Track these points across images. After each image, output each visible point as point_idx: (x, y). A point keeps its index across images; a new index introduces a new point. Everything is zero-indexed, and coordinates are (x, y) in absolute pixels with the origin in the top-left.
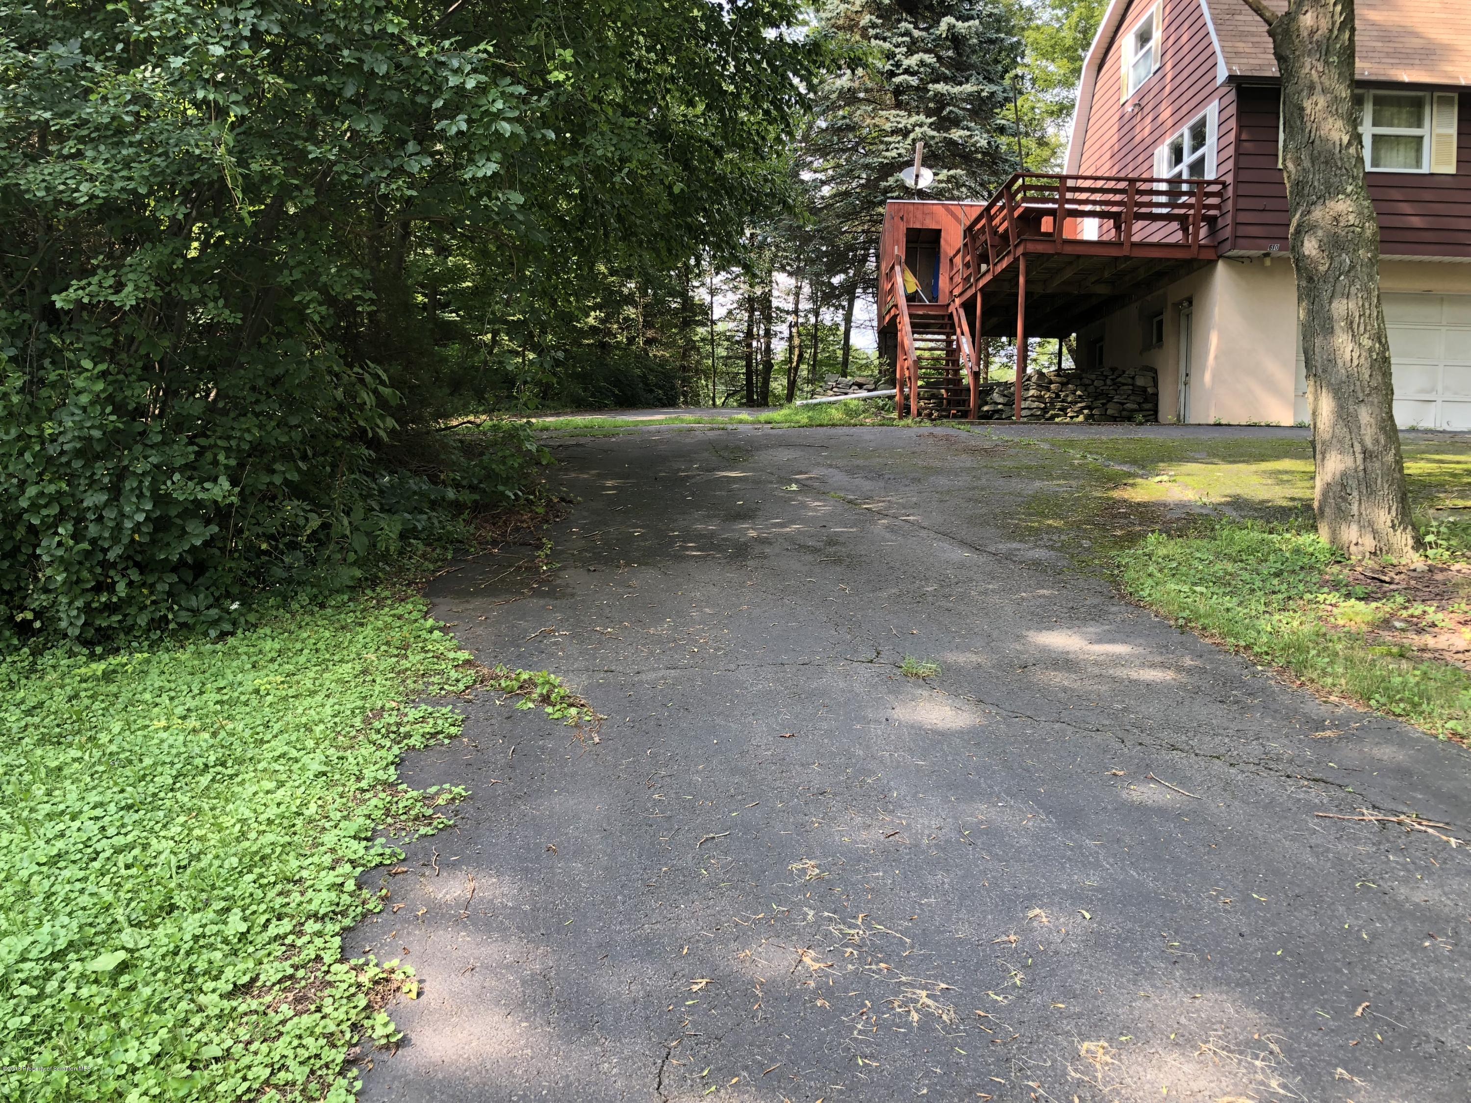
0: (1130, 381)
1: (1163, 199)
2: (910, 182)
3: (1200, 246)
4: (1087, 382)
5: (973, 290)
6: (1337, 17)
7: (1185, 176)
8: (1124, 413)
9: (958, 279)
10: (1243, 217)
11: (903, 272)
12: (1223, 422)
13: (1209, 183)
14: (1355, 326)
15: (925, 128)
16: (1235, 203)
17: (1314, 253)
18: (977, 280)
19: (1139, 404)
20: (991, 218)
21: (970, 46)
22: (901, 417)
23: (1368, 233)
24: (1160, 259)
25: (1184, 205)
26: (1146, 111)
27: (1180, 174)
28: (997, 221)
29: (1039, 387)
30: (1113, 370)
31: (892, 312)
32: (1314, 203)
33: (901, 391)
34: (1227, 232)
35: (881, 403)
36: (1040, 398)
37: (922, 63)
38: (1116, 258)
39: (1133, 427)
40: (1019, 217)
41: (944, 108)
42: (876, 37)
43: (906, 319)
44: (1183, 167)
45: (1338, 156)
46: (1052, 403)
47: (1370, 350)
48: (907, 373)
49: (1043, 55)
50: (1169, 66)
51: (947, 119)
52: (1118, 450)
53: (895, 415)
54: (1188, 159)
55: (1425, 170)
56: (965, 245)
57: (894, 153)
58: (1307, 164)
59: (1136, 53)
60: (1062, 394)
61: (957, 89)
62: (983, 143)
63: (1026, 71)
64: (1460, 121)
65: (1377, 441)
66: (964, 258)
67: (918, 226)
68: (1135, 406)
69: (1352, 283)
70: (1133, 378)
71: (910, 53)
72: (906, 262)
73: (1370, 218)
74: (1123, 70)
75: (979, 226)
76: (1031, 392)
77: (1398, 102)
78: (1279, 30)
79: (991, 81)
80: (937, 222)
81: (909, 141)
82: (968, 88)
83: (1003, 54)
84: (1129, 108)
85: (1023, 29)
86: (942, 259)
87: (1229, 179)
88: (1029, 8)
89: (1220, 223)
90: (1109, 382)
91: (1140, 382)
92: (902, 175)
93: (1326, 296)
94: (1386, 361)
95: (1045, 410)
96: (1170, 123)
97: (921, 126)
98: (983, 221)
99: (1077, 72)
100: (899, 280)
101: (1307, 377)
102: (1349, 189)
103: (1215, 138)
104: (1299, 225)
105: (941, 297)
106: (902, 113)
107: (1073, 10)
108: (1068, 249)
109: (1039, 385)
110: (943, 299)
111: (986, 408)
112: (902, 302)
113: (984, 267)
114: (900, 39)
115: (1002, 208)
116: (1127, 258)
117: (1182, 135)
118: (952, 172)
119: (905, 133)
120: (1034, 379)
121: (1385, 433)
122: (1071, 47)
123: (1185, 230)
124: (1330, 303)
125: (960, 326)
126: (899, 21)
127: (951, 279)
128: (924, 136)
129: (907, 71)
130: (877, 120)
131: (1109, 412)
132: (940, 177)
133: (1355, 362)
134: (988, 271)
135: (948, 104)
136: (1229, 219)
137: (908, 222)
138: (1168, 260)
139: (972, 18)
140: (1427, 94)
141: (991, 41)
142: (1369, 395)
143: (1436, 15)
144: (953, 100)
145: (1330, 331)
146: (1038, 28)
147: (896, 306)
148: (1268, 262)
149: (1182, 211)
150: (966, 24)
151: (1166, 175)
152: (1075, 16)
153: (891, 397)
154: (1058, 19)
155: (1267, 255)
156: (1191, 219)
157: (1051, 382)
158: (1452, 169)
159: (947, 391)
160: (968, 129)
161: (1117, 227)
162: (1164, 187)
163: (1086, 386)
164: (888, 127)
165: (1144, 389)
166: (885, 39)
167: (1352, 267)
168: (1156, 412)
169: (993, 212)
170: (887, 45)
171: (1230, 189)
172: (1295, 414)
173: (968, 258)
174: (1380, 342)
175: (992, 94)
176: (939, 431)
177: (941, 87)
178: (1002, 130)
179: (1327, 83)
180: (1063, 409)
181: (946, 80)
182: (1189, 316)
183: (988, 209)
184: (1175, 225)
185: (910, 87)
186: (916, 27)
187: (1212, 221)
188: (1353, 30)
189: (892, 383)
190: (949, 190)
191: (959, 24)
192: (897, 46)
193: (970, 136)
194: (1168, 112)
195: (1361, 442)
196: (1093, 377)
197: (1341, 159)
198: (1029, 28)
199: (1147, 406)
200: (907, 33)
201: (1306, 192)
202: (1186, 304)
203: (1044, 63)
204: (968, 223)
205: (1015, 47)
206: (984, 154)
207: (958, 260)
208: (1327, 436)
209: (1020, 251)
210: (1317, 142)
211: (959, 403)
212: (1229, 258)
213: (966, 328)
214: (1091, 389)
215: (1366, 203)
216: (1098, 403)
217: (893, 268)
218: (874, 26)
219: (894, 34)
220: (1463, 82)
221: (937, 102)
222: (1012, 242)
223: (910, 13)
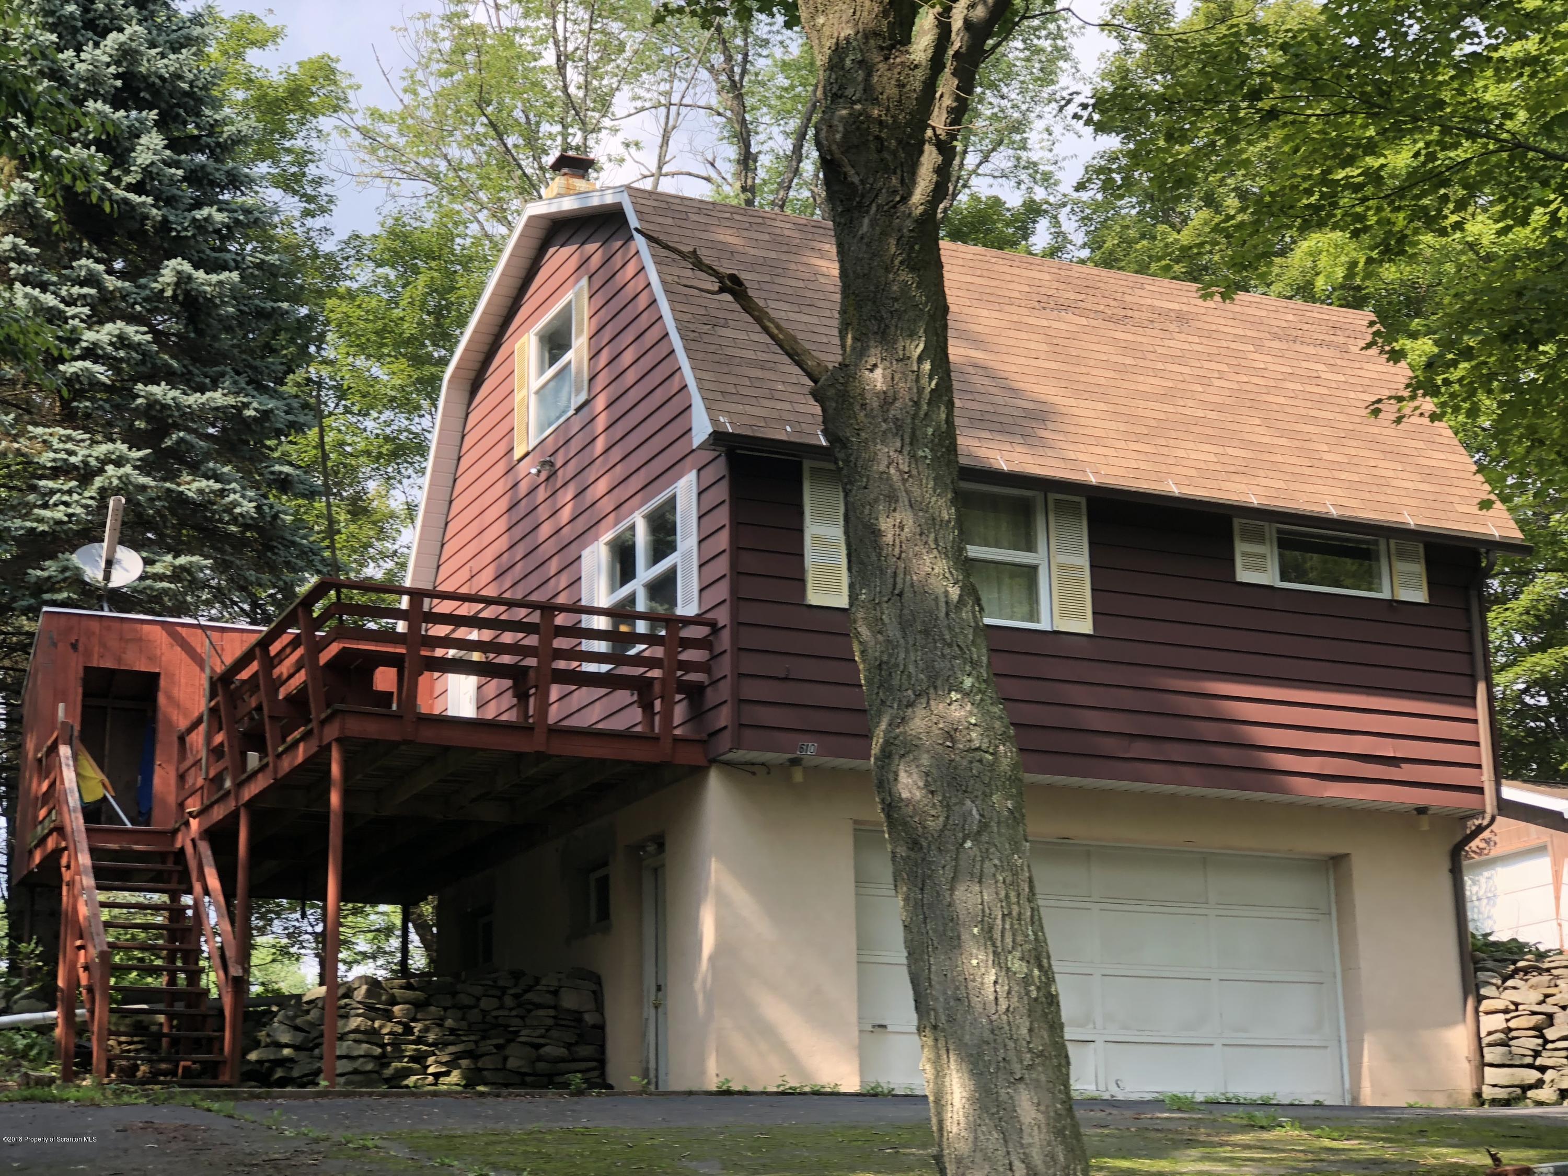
0: (549, 999)
1: (601, 646)
2: (93, 573)
3: (677, 740)
4: (465, 1000)
5: (231, 805)
6: (924, 381)
7: (641, 605)
8: (541, 1066)
9: (197, 779)
10: (751, 690)
11: (75, 757)
12: (736, 1087)
13: (687, 621)
14: (997, 935)
15: (128, 469)
16: (735, 664)
17: (918, 794)
18: (239, 786)
19: (568, 1046)
20: (270, 663)
21: (221, 319)
22: (69, 1077)
23: (1005, 764)
24: (602, 761)
25: (638, 660)
26: (561, 477)
27: (631, 599)
28: (283, 669)
29: (371, 1010)
30: (517, 975)
31: (51, 843)
32: (911, 705)
33: (69, 1016)
34: (723, 717)
35: (21, 1043)
36: (372, 1035)
37: (122, 341)
38: (519, 756)
39: (564, 1100)
40: (331, 664)
41: (167, 434)
42: (26, 280)
43: (84, 859)
44: (637, 586)
45: (943, 622)
46: (396, 1045)
47: (1026, 981)
48: (84, 978)
49: (362, 348)
50: (600, 403)
51: (172, 452)
52: (548, 1158)
53: (51, 1071)
54: (645, 573)
55: (1044, 625)
56: (213, 711)
57: (59, 514)
58: (894, 632)
59: (542, 371)
60: (417, 1027)
61: (194, 399)
62: (248, 508)
63: (325, 372)
64: (1091, 543)
65: (1053, 1157)
66: (209, 738)
67: (108, 663)
68: (562, 1052)
69: (986, 856)
70: (555, 993)
71: (96, 319)
72: (83, 738)
73: (1004, 740)
74: (518, 397)
75: (245, 675)
76: (355, 1022)
77: (992, 504)
78: (831, 392)
79: (262, 389)
80: (152, 659)
81: (92, 491)
82: (217, 398)
83: (283, 337)
84: (530, 468)
85: (320, 294)
86: (161, 735)
87: (722, 617)
88: (329, 257)
89: (712, 698)
90: (509, 1001)
91: (569, 1001)
92: (76, 559)
93: (943, 875)
94: (1053, 1001)
95: (382, 1060)
96: (607, 504)
97: (119, 462)
98: (254, 666)
99: (430, 386)
100: (69, 776)
101: (920, 1030)
102: (968, 682)
103: (693, 541)
104: (887, 743)
105: (157, 813)
106: (78, 435)
107: (416, 271)
108: (428, 735)
109: (370, 1008)
110: (161, 820)
111: (253, 1056)
112: (76, 823)
113: (253, 758)
114: (76, 290)
115: (295, 643)
116: (540, 757)
117: (632, 528)
118: (182, 560)
119: (85, 475)
120: (360, 994)
121: (1063, 1142)
122: (412, 338)
123: (646, 706)
124: (952, 889)
125: (202, 877)
126: (76, 255)
127: (182, 777)
128: (125, 483)
129: (91, 353)
130: (22, 444)
131: (512, 1063)
132: (158, 568)
133: (1003, 1005)
134: (262, 768)
135: (177, 427)
136: (724, 690)
137: (88, 654)
138: (619, 762)
139: (225, 267)
140: (1038, 496)
141: (262, 314)
142: (1030, 1067)
143: (1039, 363)
144: (187, 418)
145: (954, 943)
146: (351, 295)
147: (60, 830)
148: (798, 775)
149: (638, 671)
150: (214, 278)
151: (604, 600)
152: (422, 281)
153: (45, 1029)
154: (389, 286)
155: (795, 762)
156: (657, 688)
157: (393, 1002)
158: (1085, 626)
159: (171, 1016)
160: (218, 478)
161: (522, 696)
162: (601, 623)
163: (463, 1008)
164: (46, 458)
165: (577, 1016)
166: (44, 287)
167: (984, 826)
168: (601, 1062)
169: (274, 649)
170: (49, 300)
171: (726, 635)
172: (863, 1070)
173: (219, 738)
174: (1040, 967)
175: (266, 415)
176: (165, 1115)
177: (160, 391)
178: (284, 484)
179: (916, 492)
180: (420, 1058)
181: (172, 378)
182: (657, 872)
183: (265, 643)
184: (624, 696)
185: (95, 384)
186: (110, 271)
187: (695, 693)
188: (950, 405)
189: (47, 998)
190: (173, 595)
191: (200, 275)
192: (70, 302)
193: (222, 493)
194: (602, 486)
195: (1026, 1160)
196: (478, 990)
197: (950, 628)
198: (333, 293)
199: (585, 1051)
200: (91, 280)
201: (895, 682)
202: (651, 848)
203: (361, 361)
204: (219, 669)
205: (303, 327)
206: (246, 527)
207: (197, 739)
208: (964, 1148)
209: (331, 732)
210: (908, 594)
211: (198, 1045)
212: (727, 763)
213: (213, 882)
214: (474, 1015)
215: (997, 710)
216: (488, 1046)
217: (54, 748)
218: (22, 259)
219: (64, 279)
220: (1093, 480)
221: (149, 419)
222: (317, 712)
223: (94, 241)
